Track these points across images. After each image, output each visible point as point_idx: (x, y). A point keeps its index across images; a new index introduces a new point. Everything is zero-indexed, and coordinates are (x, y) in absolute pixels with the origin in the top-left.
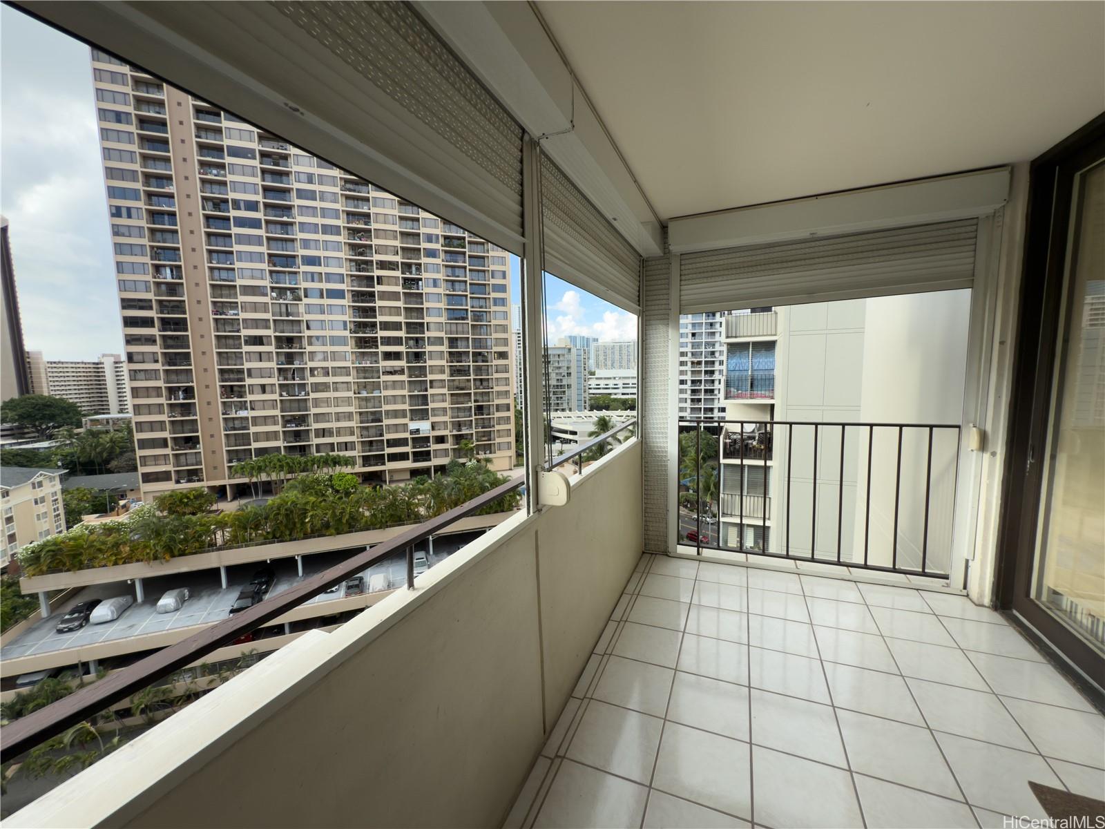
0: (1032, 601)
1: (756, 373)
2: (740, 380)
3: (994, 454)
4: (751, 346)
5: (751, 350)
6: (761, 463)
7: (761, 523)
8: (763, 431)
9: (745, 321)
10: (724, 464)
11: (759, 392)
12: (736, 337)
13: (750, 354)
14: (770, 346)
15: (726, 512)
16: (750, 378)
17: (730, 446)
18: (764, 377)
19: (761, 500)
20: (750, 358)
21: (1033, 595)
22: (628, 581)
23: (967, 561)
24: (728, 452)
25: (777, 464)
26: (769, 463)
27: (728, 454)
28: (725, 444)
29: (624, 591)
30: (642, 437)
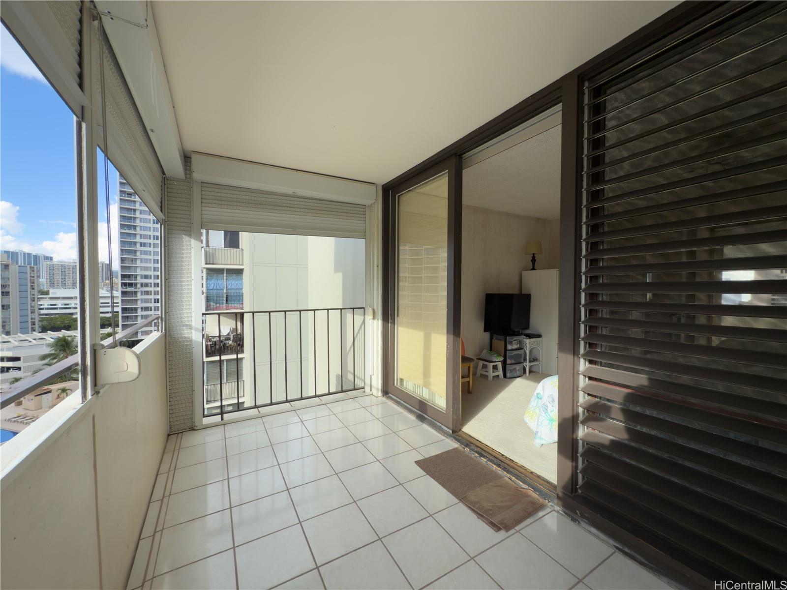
0: (396, 387)
1: (229, 291)
2: (218, 296)
3: (378, 319)
4: (225, 271)
5: (225, 274)
6: (234, 356)
7: (236, 401)
8: (235, 334)
9: (220, 252)
10: (207, 362)
11: (233, 305)
12: (213, 264)
13: (225, 277)
14: (239, 272)
15: (209, 400)
16: (225, 295)
17: (211, 347)
18: (235, 294)
19: (235, 384)
20: (225, 281)
21: (395, 385)
22: (161, 463)
23: (371, 376)
24: (210, 352)
25: (246, 355)
26: (240, 356)
27: (210, 354)
28: (207, 346)
29: (158, 473)
30: (165, 330)
